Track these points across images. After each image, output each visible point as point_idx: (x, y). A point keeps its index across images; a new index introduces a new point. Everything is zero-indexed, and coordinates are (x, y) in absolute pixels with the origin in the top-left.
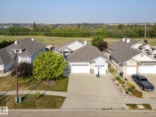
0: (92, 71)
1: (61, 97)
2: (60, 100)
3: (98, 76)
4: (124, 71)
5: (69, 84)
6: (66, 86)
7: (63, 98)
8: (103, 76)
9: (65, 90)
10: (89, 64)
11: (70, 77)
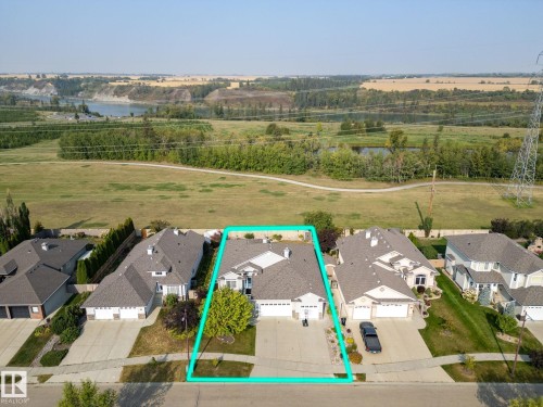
0: (295, 314)
1: (246, 364)
2: (246, 368)
3: (305, 322)
4: (350, 315)
5: (257, 340)
6: (253, 345)
7: (250, 366)
8: (315, 322)
9: (251, 352)
10: (289, 301)
11: (258, 326)
